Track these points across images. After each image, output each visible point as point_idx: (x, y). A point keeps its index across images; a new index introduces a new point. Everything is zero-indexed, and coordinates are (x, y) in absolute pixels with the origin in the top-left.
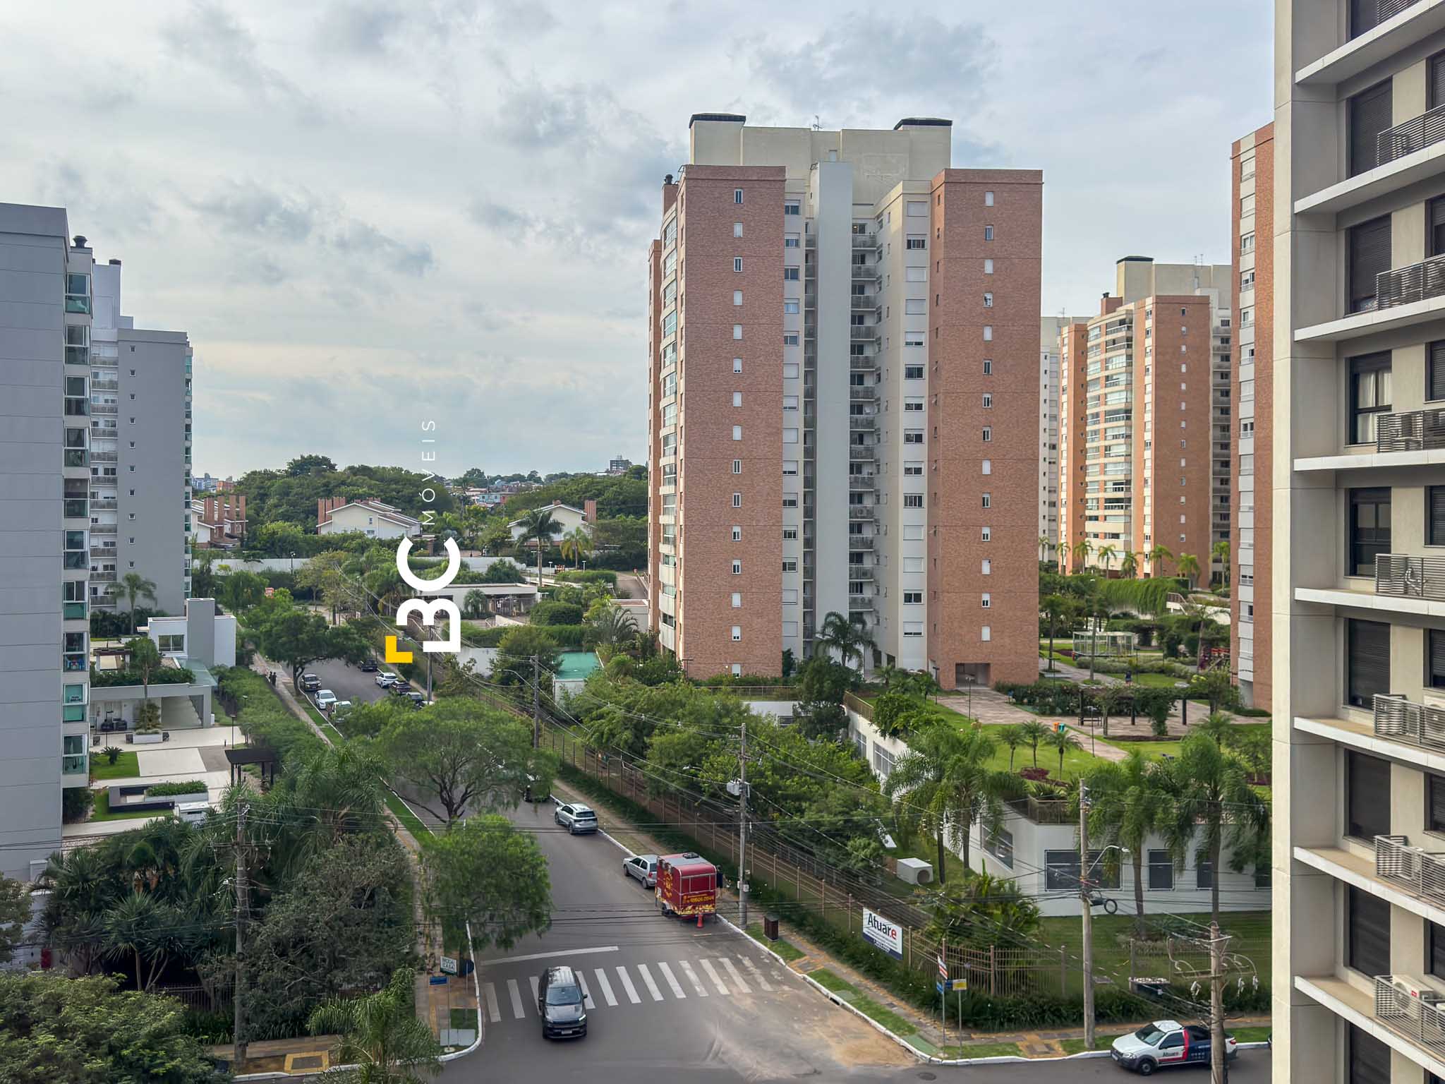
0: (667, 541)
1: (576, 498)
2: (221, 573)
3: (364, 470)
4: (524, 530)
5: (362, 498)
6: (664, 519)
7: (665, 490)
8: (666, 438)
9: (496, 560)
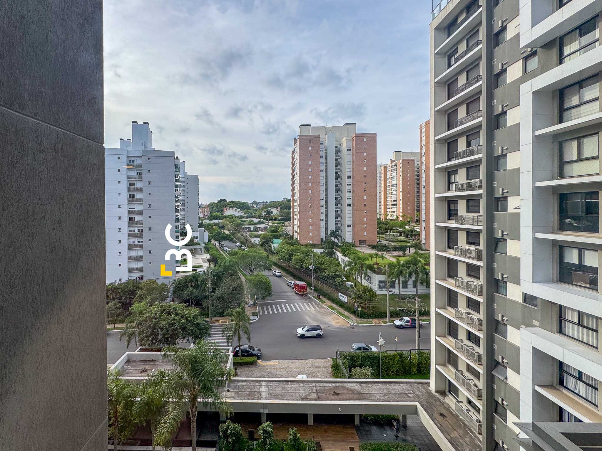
0: (295, 215)
1: (276, 206)
2: (205, 223)
3: (233, 202)
4: (265, 213)
5: (232, 207)
6: (294, 210)
7: (295, 204)
8: (295, 193)
9: (259, 219)
